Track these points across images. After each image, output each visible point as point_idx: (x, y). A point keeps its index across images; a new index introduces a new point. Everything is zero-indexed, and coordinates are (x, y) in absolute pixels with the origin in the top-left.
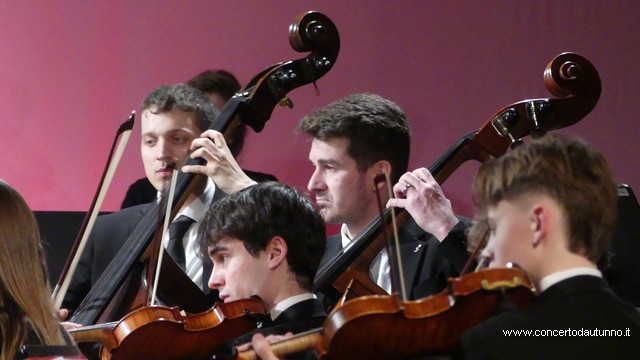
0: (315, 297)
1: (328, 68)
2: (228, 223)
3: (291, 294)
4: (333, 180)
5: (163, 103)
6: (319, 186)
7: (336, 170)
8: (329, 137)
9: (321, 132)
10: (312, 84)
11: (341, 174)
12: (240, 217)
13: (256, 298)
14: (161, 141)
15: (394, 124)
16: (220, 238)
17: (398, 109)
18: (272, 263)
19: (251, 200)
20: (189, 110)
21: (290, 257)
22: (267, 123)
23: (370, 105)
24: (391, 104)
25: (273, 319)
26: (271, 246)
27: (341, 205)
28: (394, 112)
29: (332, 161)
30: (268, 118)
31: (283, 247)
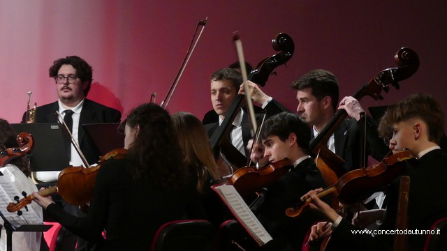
0: (310, 157)
1: (291, 57)
2: (271, 128)
3: (301, 157)
4: (307, 106)
5: (218, 76)
6: (301, 110)
7: (308, 102)
8: (303, 88)
9: (300, 86)
10: (284, 65)
11: (310, 103)
12: (276, 126)
13: (286, 159)
14: (218, 92)
15: (330, 80)
16: (268, 136)
17: (332, 74)
18: (291, 144)
19: (280, 119)
20: (230, 79)
21: (298, 141)
22: (266, 83)
23: (320, 73)
24: (329, 73)
25: (295, 167)
26: (290, 137)
27: (311, 117)
28: (330, 75)
29: (305, 98)
30: (267, 80)
31: (295, 138)
